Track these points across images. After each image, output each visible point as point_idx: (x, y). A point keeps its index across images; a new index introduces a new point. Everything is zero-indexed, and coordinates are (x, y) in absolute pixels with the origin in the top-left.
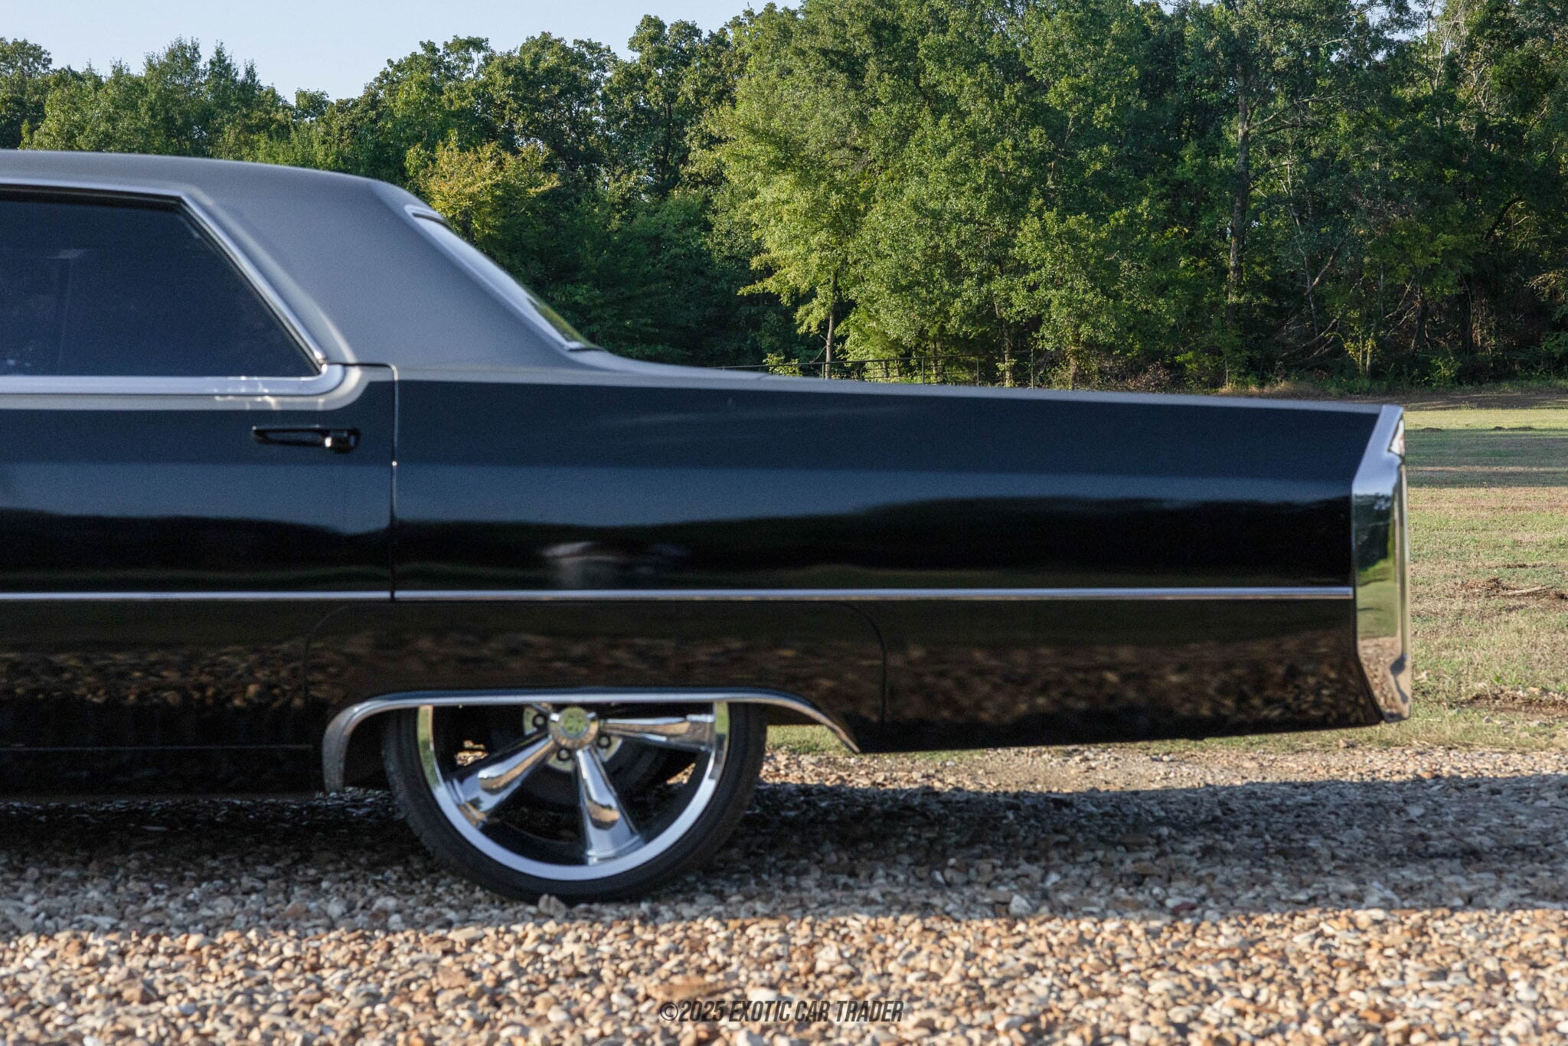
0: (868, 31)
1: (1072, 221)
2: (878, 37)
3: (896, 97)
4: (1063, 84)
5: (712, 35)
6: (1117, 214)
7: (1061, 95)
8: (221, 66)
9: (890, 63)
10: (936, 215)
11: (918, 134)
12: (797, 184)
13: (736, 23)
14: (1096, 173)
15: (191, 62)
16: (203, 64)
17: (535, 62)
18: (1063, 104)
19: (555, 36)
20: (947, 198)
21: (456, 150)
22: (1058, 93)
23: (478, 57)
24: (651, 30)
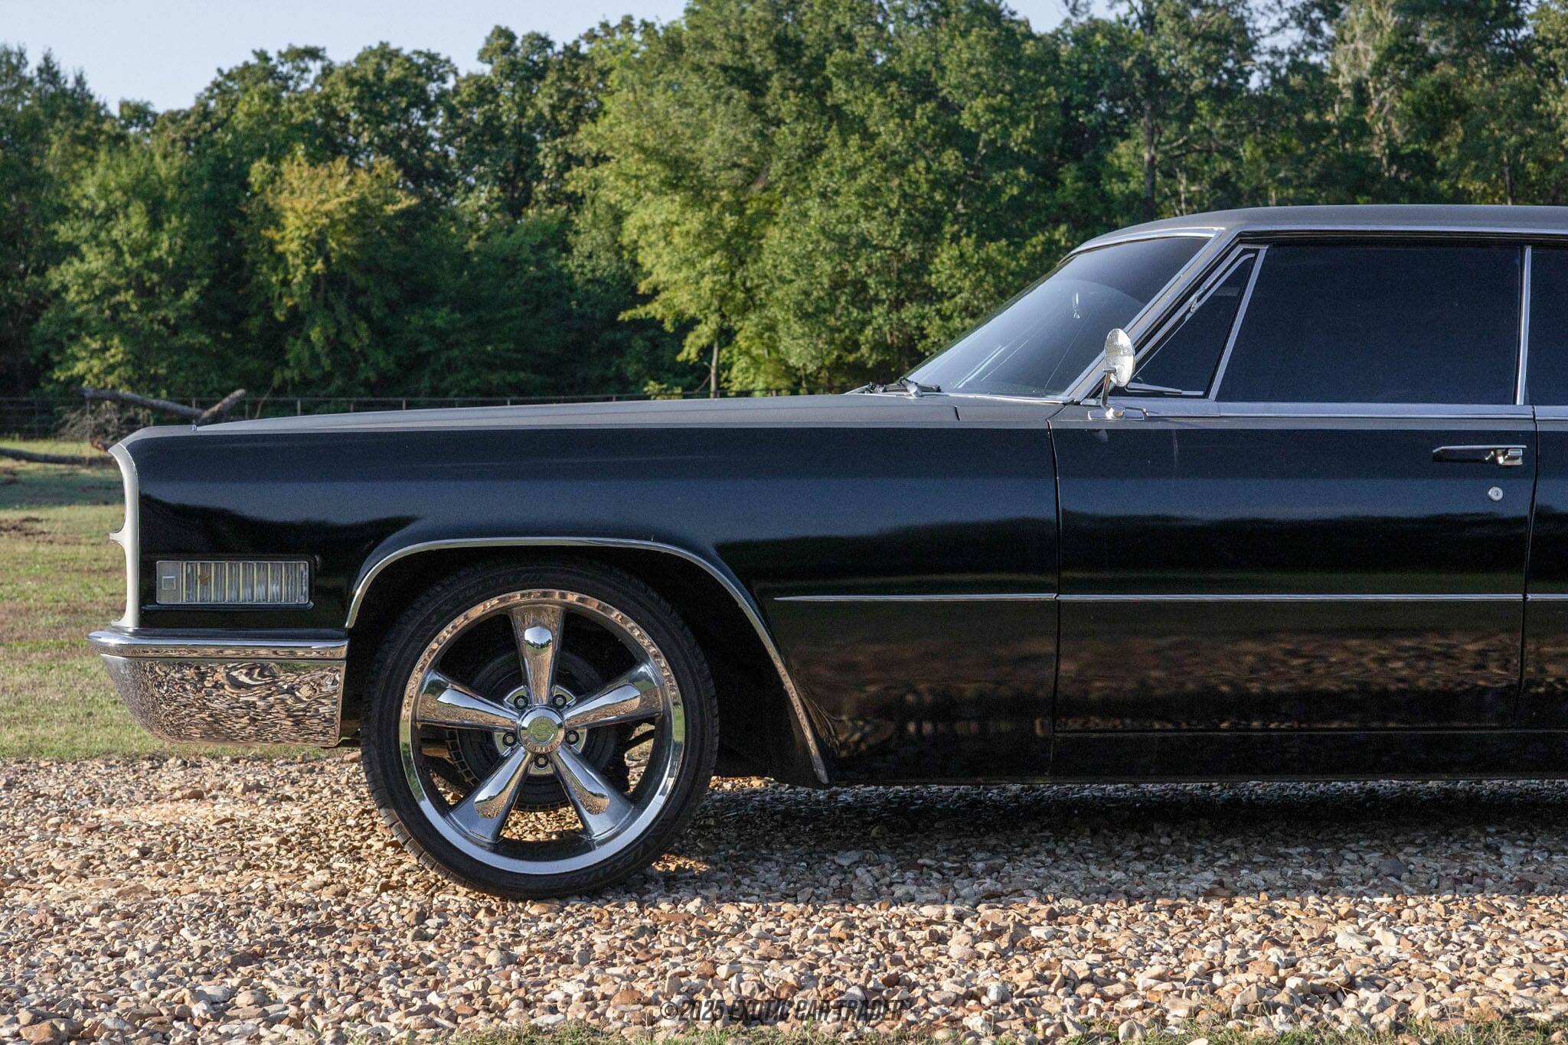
0: (770, 47)
1: (992, 247)
2: (779, 52)
3: (800, 116)
4: (979, 104)
5: (566, 47)
6: (1034, 240)
7: (976, 116)
8: (49, 71)
9: (793, 80)
10: (843, 239)
11: (825, 156)
12: (684, 205)
13: (591, 37)
14: (1012, 197)
15: (16, 69)
16: (30, 70)
17: (379, 73)
18: (978, 126)
19: (393, 46)
20: (857, 222)
21: (306, 165)
22: (973, 113)
23: (315, 67)
24: (502, 41)
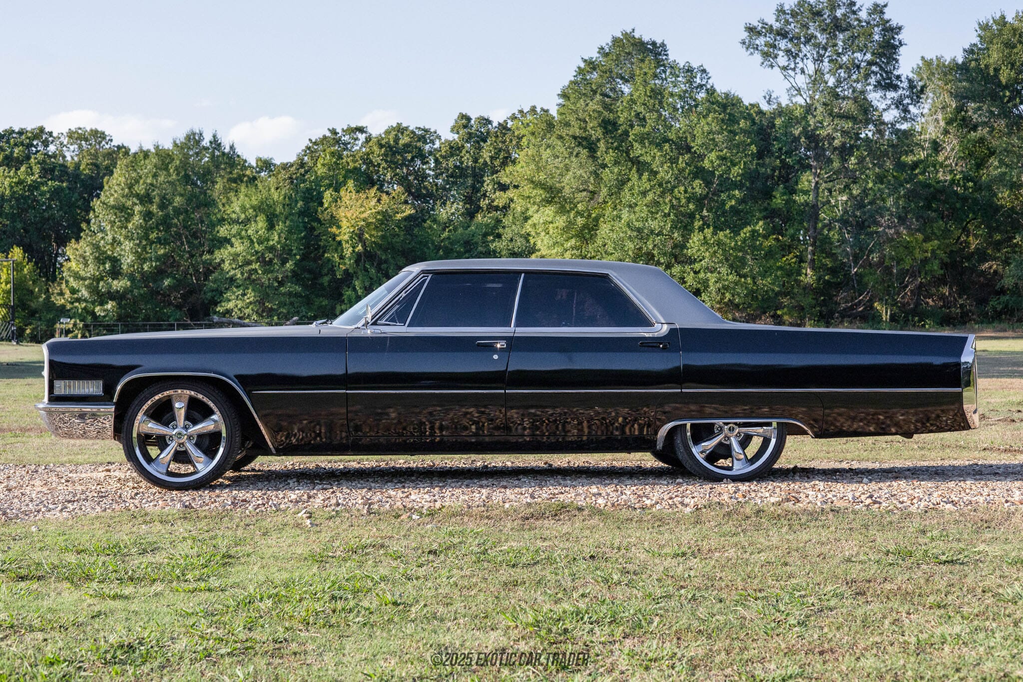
0: (600, 125)
1: (721, 234)
2: (605, 128)
3: (616, 163)
4: (713, 156)
5: (499, 124)
6: (745, 230)
7: (712, 162)
8: (216, 143)
9: (612, 143)
10: (639, 230)
11: (630, 184)
12: (557, 212)
13: (513, 118)
14: (731, 207)
15: (198, 142)
16: (206, 143)
17: (397, 140)
18: (713, 167)
19: (404, 125)
20: (647, 220)
21: (354, 192)
22: (710, 161)
23: (362, 137)
24: (464, 121)
